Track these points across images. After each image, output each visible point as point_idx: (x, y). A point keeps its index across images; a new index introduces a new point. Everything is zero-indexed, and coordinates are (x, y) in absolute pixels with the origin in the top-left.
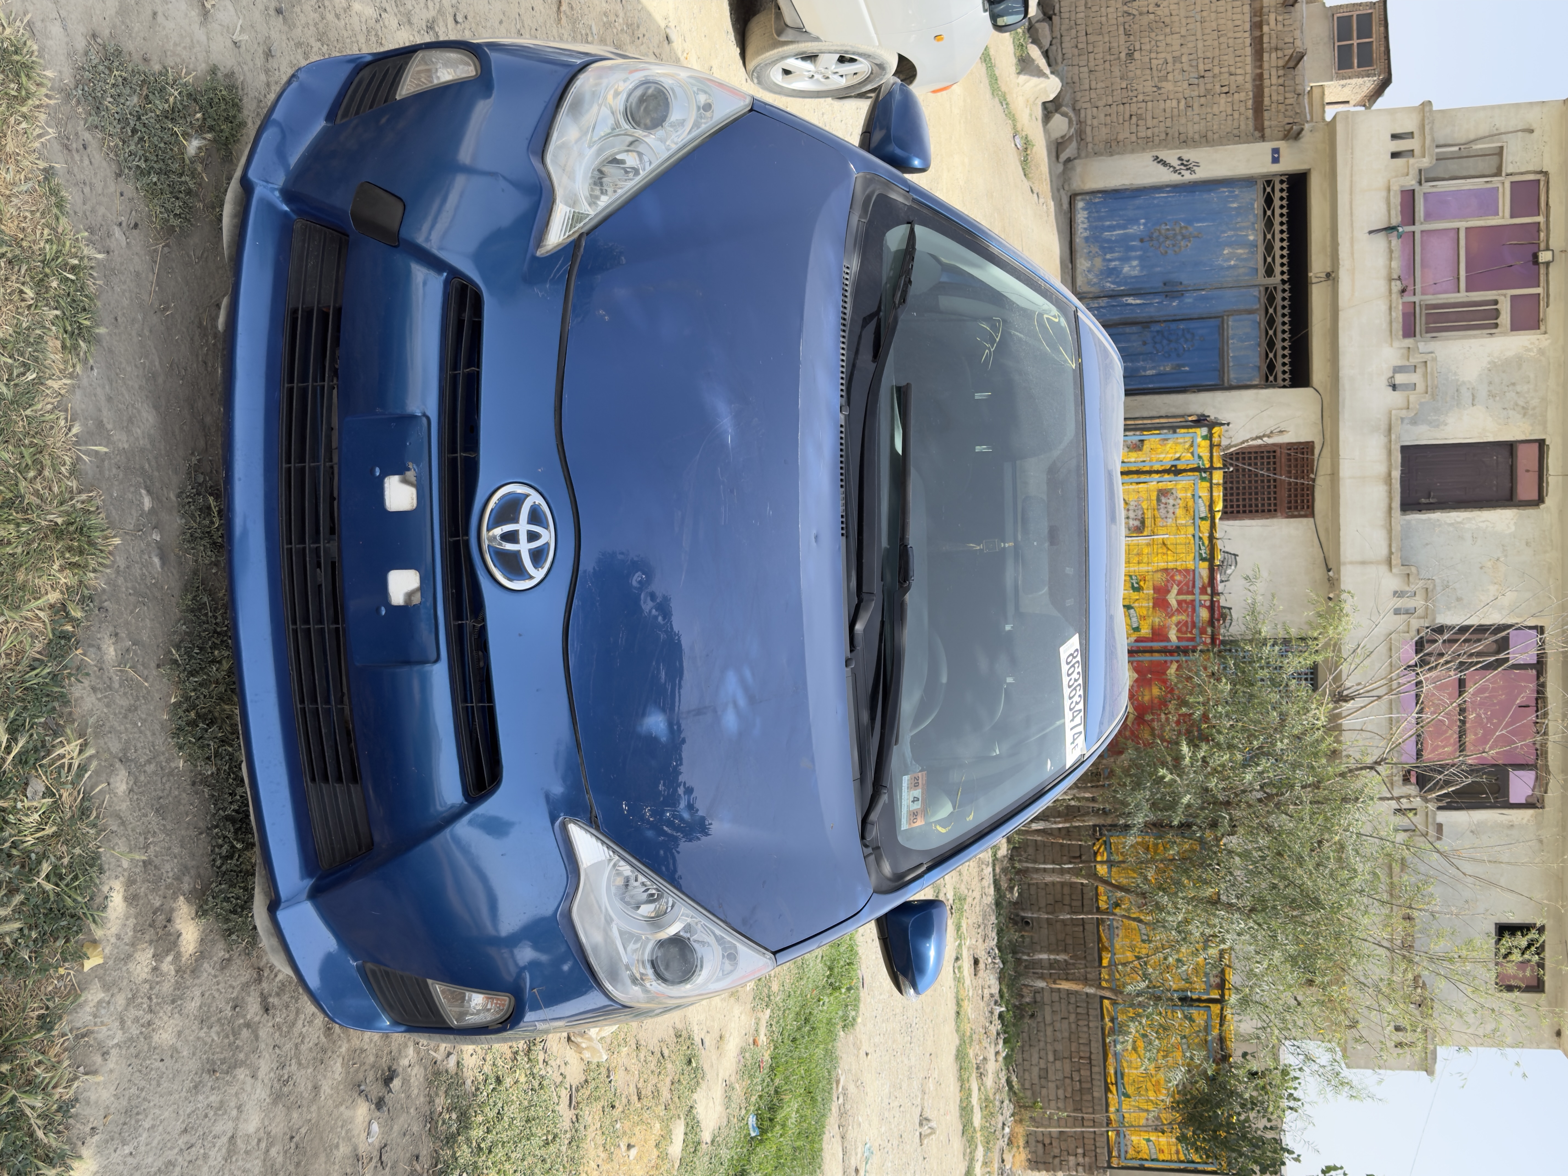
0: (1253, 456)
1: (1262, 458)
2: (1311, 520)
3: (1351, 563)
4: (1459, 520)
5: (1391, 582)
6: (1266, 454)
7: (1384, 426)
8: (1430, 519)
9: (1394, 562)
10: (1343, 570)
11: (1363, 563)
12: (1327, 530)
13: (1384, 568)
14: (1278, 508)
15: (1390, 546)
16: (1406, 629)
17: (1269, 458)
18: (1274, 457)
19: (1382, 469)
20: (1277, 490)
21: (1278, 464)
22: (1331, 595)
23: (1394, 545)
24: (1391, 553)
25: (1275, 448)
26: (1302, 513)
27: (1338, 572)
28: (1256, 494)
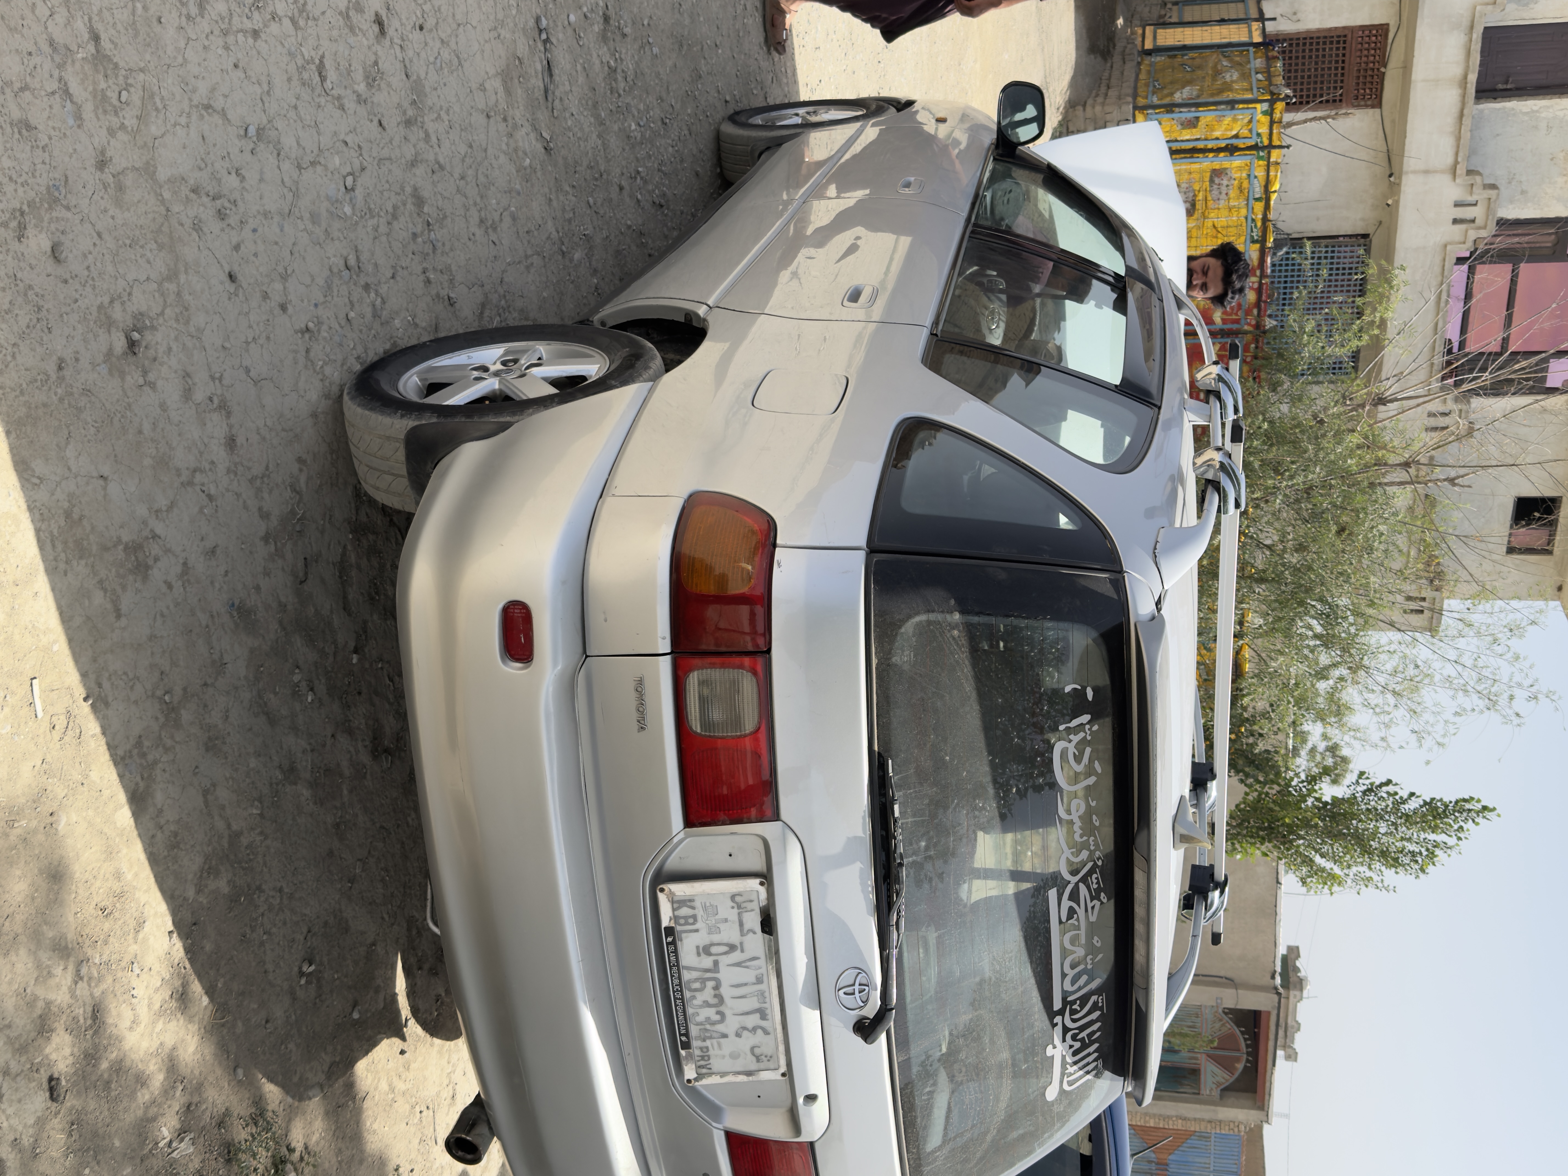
0: (1321, 41)
1: (1331, 43)
2: (1378, 111)
3: (1415, 172)
4: (1535, 108)
5: (1453, 191)
6: (1335, 39)
7: (1466, 23)
8: (1504, 108)
9: (1458, 172)
10: (1404, 178)
11: (1426, 172)
12: (1393, 121)
13: (1447, 178)
14: (1344, 98)
15: (1457, 154)
16: (1462, 239)
17: (1338, 42)
18: (1345, 42)
19: (1457, 71)
20: (1345, 78)
21: (1348, 49)
22: (1390, 202)
23: (1461, 154)
24: (1456, 163)
25: (1346, 32)
26: (1369, 103)
27: (1400, 178)
28: (1322, 82)
